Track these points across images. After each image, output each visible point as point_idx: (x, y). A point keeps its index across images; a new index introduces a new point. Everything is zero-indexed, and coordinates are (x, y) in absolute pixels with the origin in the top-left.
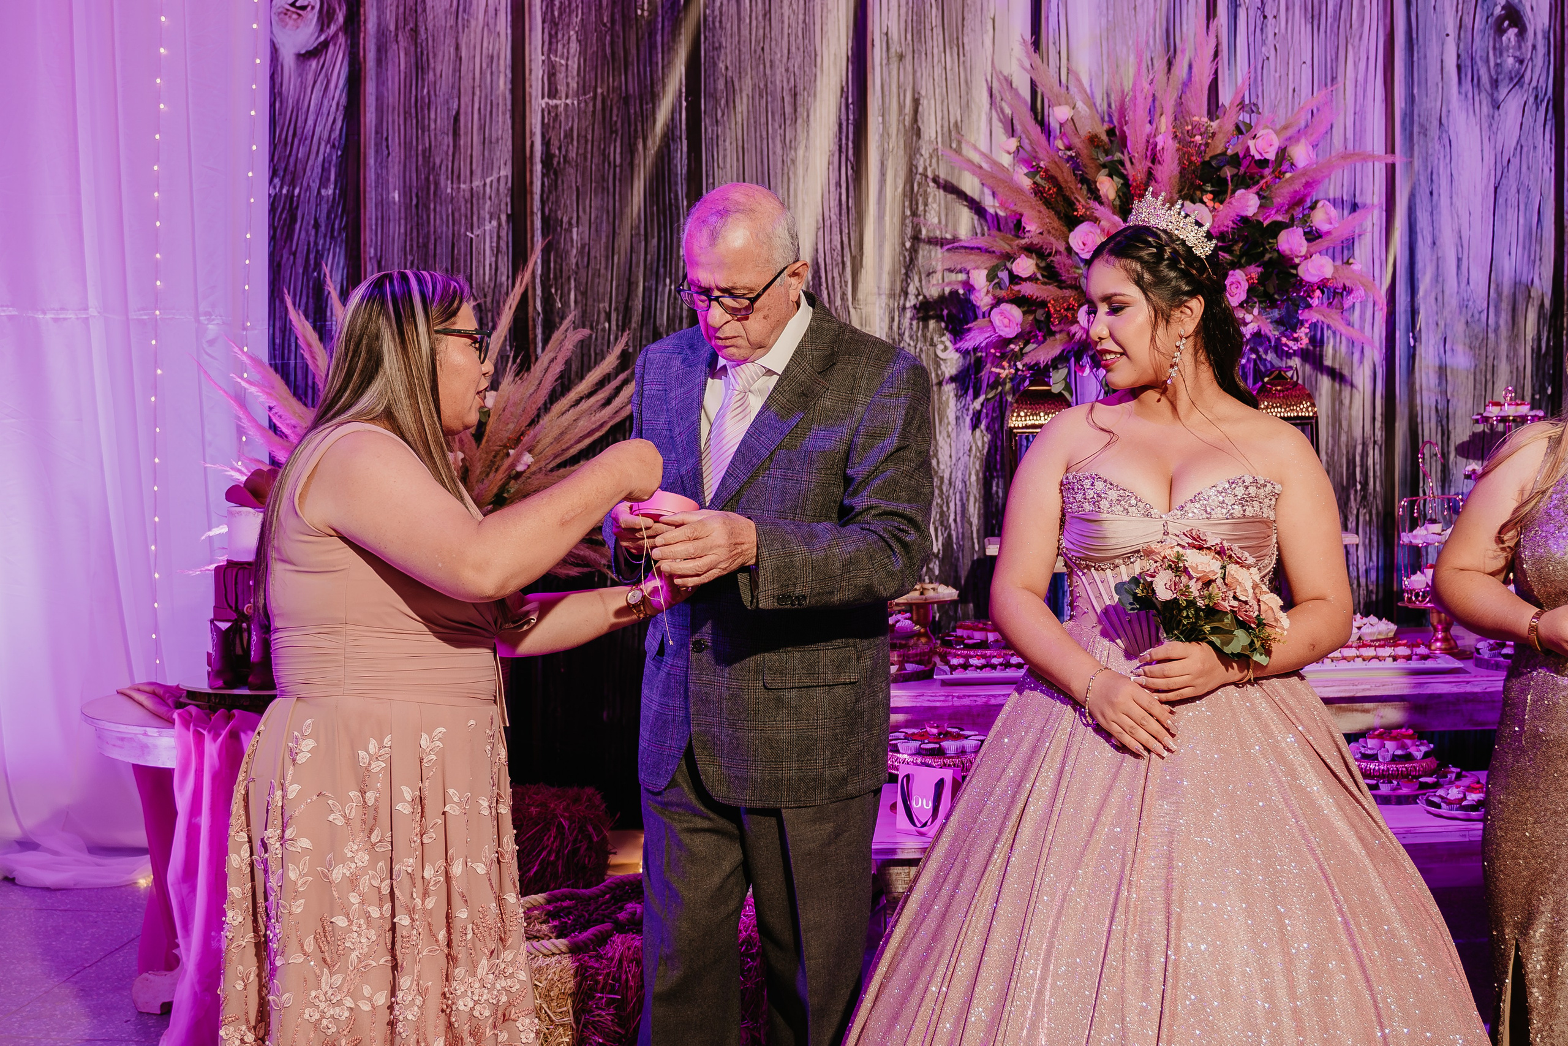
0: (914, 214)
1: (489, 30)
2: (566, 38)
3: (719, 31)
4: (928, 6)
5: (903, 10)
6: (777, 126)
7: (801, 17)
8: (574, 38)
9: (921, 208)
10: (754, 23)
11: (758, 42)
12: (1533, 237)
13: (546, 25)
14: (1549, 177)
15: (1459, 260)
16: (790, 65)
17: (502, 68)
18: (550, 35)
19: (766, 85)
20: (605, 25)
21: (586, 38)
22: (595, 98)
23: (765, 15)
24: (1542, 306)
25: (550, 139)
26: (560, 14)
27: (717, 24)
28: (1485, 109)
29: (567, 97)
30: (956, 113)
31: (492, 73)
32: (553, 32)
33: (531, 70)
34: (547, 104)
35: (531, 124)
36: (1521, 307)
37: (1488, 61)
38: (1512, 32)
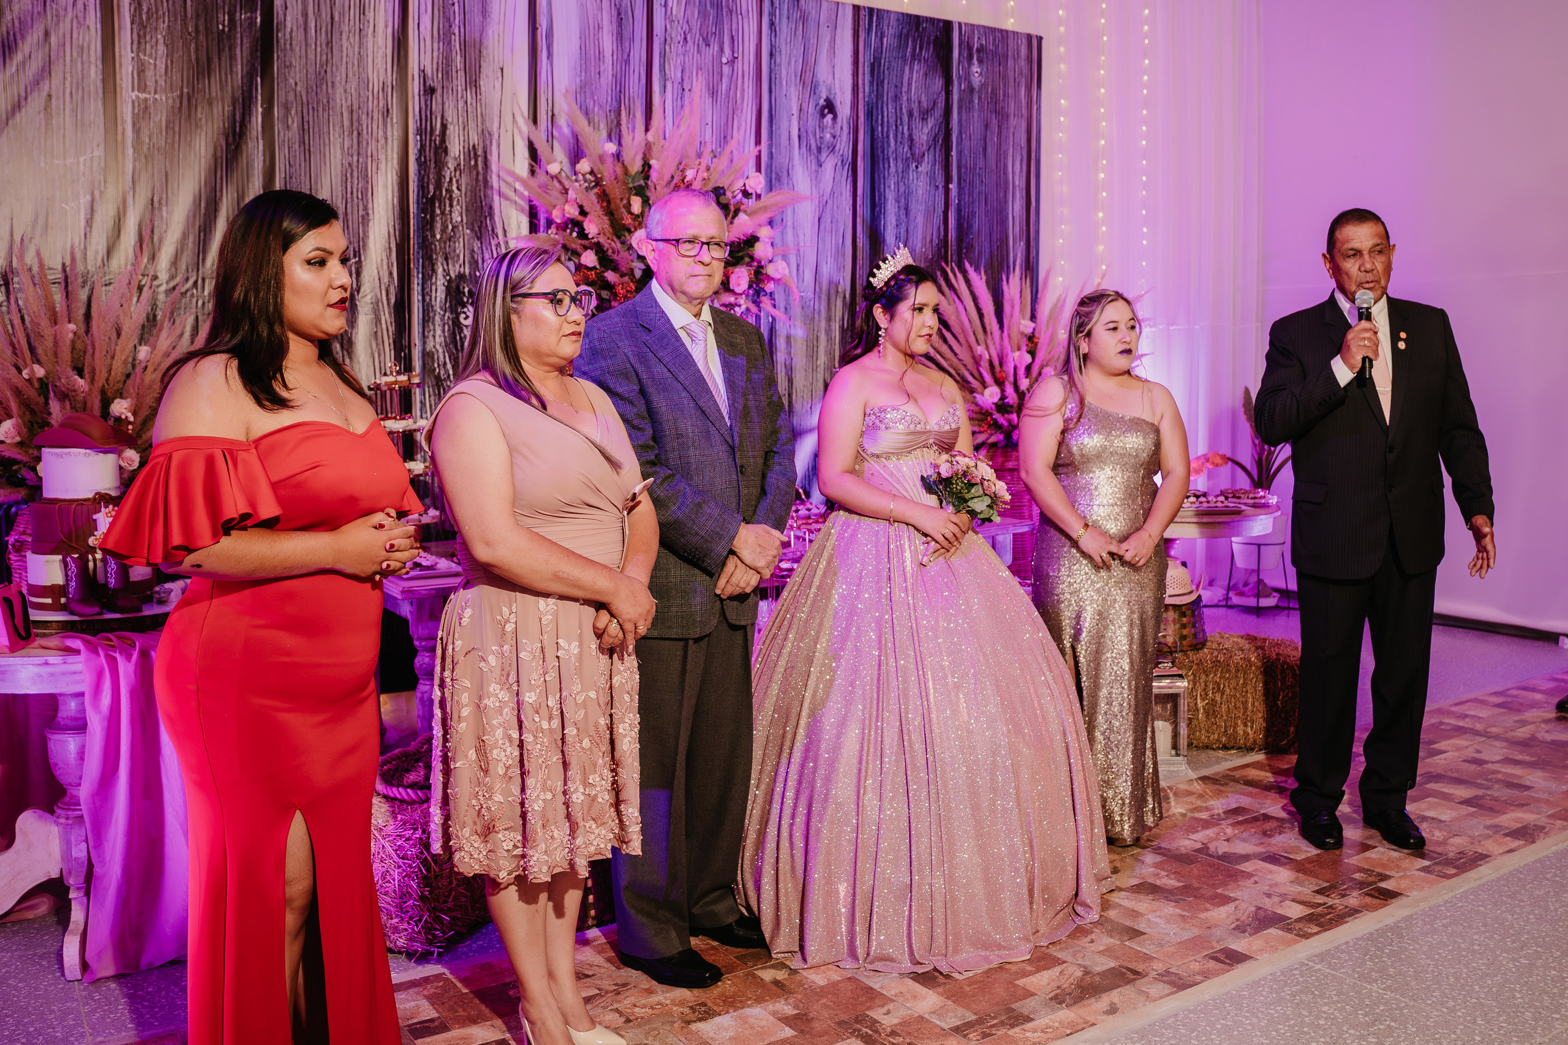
0: (443, 213)
1: (79, 24)
2: (154, 40)
3: (289, 53)
4: (454, 53)
5: (435, 54)
6: (337, 135)
7: (357, 49)
8: (161, 41)
9: (448, 209)
10: (319, 49)
11: (321, 66)
12: (839, 253)
13: (135, 26)
14: (849, 213)
15: (798, 265)
16: (348, 87)
17: (93, 59)
18: (139, 35)
19: (328, 102)
20: (190, 34)
21: (173, 43)
22: (181, 96)
23: (327, 44)
24: (845, 297)
25: (140, 129)
26: (148, 19)
27: (288, 46)
28: (814, 167)
29: (156, 93)
30: (474, 138)
31: (82, 62)
32: (142, 33)
33: (121, 65)
34: (137, 97)
35: (122, 113)
36: (833, 298)
37: (815, 134)
38: (830, 117)
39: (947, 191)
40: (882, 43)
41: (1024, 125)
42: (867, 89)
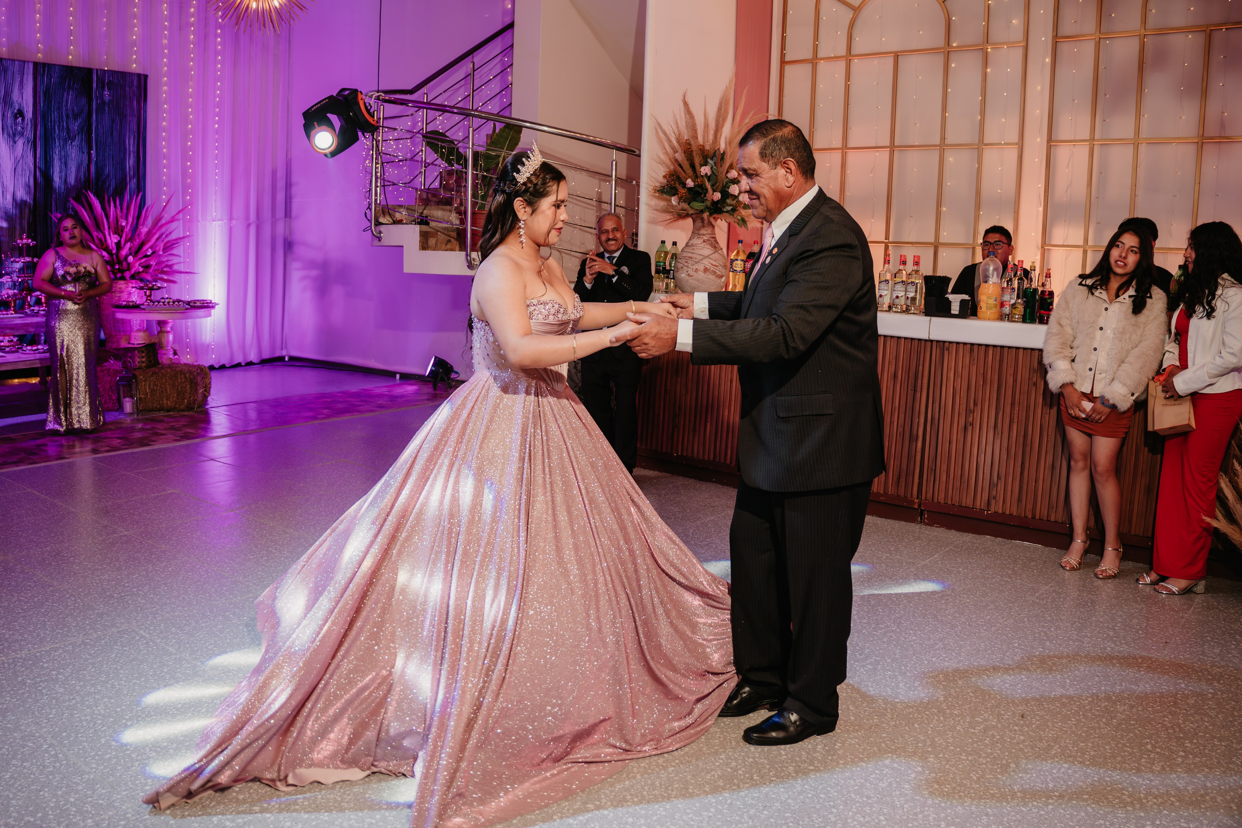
12: (27, 185)
14: (32, 166)
24: (30, 208)
28: (12, 144)
36: (23, 208)
37: (13, 128)
38: (20, 119)
39: (90, 155)
40: (51, 81)
41: (135, 120)
42: (42, 104)
